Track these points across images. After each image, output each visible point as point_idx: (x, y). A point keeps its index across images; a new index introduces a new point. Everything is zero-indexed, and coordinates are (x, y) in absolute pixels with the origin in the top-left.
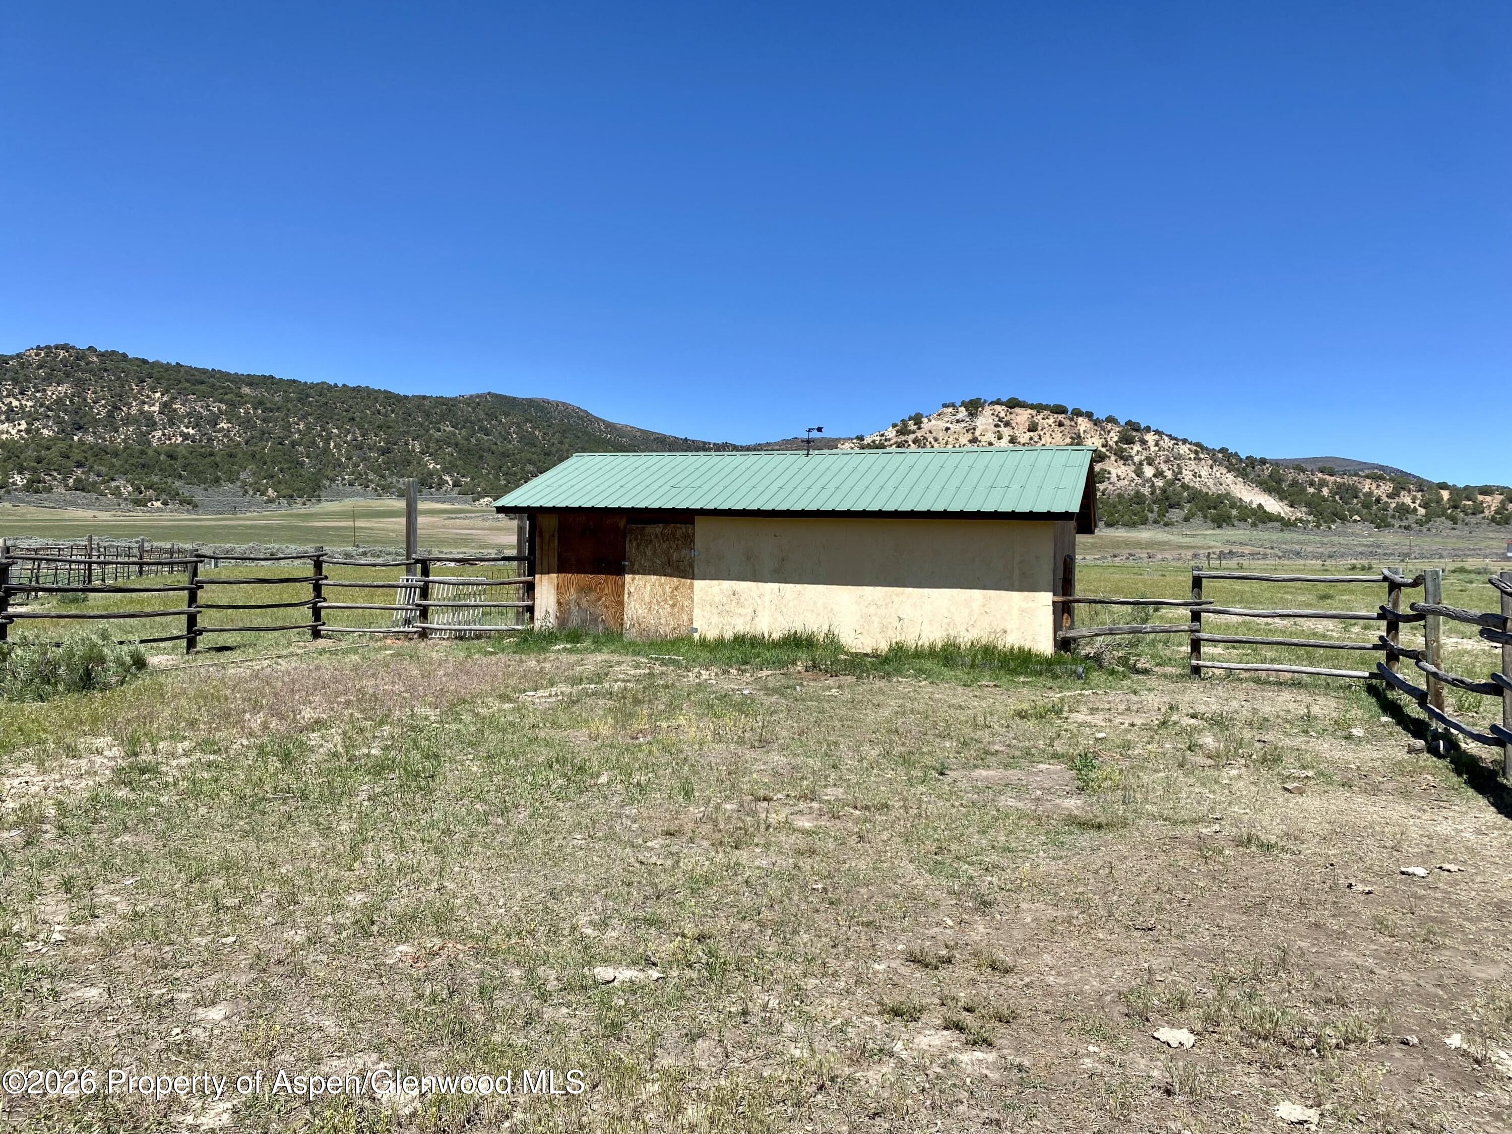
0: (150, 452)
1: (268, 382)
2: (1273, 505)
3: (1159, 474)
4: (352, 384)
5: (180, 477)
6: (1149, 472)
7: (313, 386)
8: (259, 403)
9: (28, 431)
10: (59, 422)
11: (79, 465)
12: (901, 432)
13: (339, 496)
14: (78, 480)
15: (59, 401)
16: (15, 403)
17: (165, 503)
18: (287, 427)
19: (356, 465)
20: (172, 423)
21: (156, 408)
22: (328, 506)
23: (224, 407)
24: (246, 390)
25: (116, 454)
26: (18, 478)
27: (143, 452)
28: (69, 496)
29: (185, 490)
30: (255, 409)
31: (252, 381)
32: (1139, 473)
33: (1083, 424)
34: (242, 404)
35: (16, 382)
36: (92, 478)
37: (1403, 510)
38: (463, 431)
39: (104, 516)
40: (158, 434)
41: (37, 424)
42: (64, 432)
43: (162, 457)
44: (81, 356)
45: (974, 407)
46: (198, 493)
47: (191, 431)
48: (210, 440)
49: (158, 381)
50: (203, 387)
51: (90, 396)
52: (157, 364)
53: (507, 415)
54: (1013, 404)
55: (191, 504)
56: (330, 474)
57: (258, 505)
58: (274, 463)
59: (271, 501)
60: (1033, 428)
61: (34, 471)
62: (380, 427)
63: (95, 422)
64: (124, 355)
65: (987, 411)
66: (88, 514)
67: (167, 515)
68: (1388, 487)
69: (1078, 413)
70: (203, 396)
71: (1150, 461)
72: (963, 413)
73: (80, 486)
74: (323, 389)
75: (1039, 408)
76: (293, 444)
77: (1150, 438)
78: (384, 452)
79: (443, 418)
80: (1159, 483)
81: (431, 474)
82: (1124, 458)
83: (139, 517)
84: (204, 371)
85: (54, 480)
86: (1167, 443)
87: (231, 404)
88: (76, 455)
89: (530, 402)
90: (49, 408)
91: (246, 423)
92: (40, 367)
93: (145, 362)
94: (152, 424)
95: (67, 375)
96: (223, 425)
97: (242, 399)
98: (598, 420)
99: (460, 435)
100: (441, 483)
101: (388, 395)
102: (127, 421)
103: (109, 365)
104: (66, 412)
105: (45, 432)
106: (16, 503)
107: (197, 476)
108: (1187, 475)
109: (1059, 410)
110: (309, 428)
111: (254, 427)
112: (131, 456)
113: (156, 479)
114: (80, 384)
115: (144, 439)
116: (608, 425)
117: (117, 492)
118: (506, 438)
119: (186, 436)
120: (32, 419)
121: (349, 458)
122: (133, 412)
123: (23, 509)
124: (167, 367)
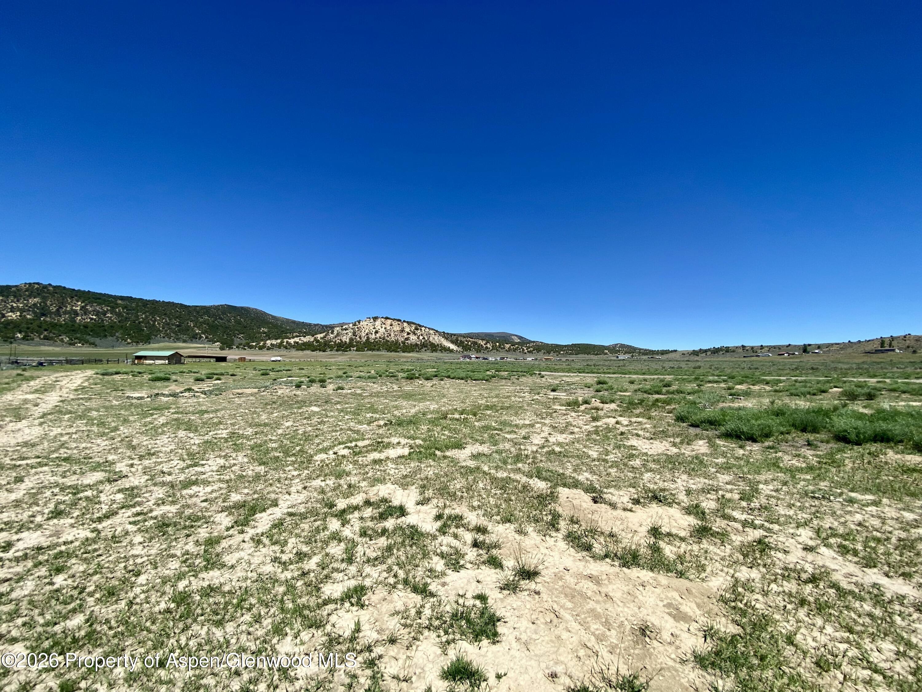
0: (76, 325)
1: (130, 299)
2: (452, 347)
3: (424, 338)
4: (166, 301)
5: (89, 335)
6: (421, 338)
7: (149, 301)
8: (125, 307)
9: (20, 316)
10: (34, 312)
11: (46, 330)
12: (354, 325)
13: (159, 342)
14: (45, 336)
15: (35, 305)
16: (15, 305)
17: (83, 344)
18: (137, 316)
19: (166, 331)
20: (85, 314)
21: (79, 308)
22: (153, 345)
23: (109, 308)
24: (119, 302)
25: (61, 326)
26: (19, 335)
27: (73, 325)
28: (41, 341)
29: (92, 340)
30: (123, 309)
31: (122, 298)
32: (418, 338)
33: (405, 324)
34: (117, 308)
35: (15, 297)
36: (51, 335)
37: (487, 348)
38: (213, 319)
39: (57, 349)
40: (79, 318)
41: (25, 313)
42: (37, 316)
43: (82, 327)
44: (45, 287)
45: (375, 319)
46: (97, 341)
47: (94, 317)
48: (103, 320)
49: (80, 297)
50: (100, 301)
51: (49, 303)
52: (79, 291)
53: (230, 313)
54: (387, 318)
55: (94, 345)
56: (155, 333)
57: (124, 346)
58: (131, 330)
59: (129, 343)
60: (391, 325)
61: (26, 332)
62: (177, 317)
63: (51, 313)
64: (64, 287)
65: (379, 320)
66: (51, 348)
67: (83, 349)
68: (484, 342)
69: (404, 321)
70: (99, 304)
71: (422, 335)
72: (372, 320)
73: (46, 338)
74: (154, 302)
75: (394, 320)
76: (140, 323)
77: (423, 329)
78: (178, 326)
79: (204, 314)
80: (423, 341)
81: (197, 334)
82: (414, 334)
83: (72, 349)
84: (101, 294)
85: (34, 336)
86: (427, 330)
87: (113, 308)
88: (45, 326)
89: (242, 308)
90: (30, 307)
91: (119, 315)
92: (26, 291)
93: (74, 290)
94: (77, 314)
95: (39, 294)
96: (109, 315)
97: (118, 306)
98: (269, 315)
99: (211, 320)
100: (201, 337)
101: (182, 305)
102: (65, 313)
103: (57, 291)
104: (38, 309)
105: (28, 317)
106: (19, 344)
107: (97, 335)
108: (431, 339)
109: (399, 320)
110: (146, 316)
111: (123, 316)
112: (68, 326)
113: (78, 335)
114: (44, 299)
115: (73, 320)
116: (274, 317)
117: (62, 341)
118: (229, 321)
119: (92, 319)
120: (22, 311)
121: (163, 328)
122: (68, 309)
123: (22, 347)
124: (84, 292)
